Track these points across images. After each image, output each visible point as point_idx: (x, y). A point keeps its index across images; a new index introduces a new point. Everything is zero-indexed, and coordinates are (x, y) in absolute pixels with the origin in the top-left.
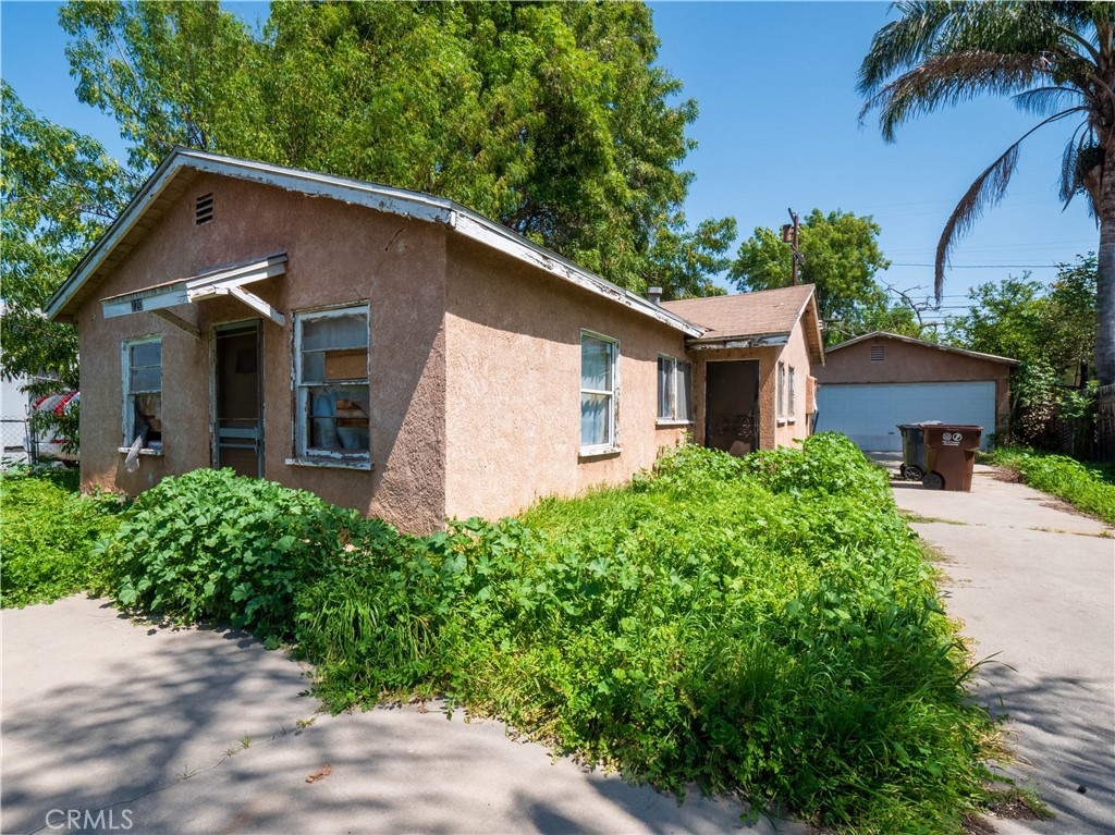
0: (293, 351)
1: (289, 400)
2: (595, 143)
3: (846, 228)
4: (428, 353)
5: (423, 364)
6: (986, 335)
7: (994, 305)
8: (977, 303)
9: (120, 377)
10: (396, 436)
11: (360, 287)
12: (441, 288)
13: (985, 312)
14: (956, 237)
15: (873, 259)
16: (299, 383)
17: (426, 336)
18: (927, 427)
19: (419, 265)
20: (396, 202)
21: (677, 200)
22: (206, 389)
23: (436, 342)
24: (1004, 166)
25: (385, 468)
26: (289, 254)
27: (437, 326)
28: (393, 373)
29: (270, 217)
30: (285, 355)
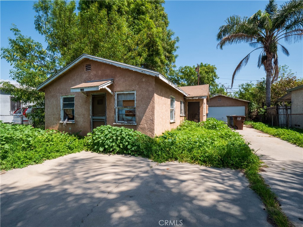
0: (115, 100)
1: (114, 111)
2: (158, 50)
3: (209, 68)
4: (150, 101)
5: (149, 103)
6: (242, 95)
7: (245, 89)
8: (240, 88)
9: (60, 105)
10: (142, 118)
11: (133, 87)
12: (154, 88)
13: (242, 90)
14: (236, 74)
15: (215, 76)
16: (116, 107)
17: (150, 98)
18: (234, 116)
19: (148, 84)
20: (145, 72)
21: (174, 62)
22: (89, 108)
23: (152, 99)
24: (247, 58)
25: (140, 124)
26: (114, 79)
27: (153, 96)
28: (142, 105)
29: (108, 71)
30: (113, 101)
